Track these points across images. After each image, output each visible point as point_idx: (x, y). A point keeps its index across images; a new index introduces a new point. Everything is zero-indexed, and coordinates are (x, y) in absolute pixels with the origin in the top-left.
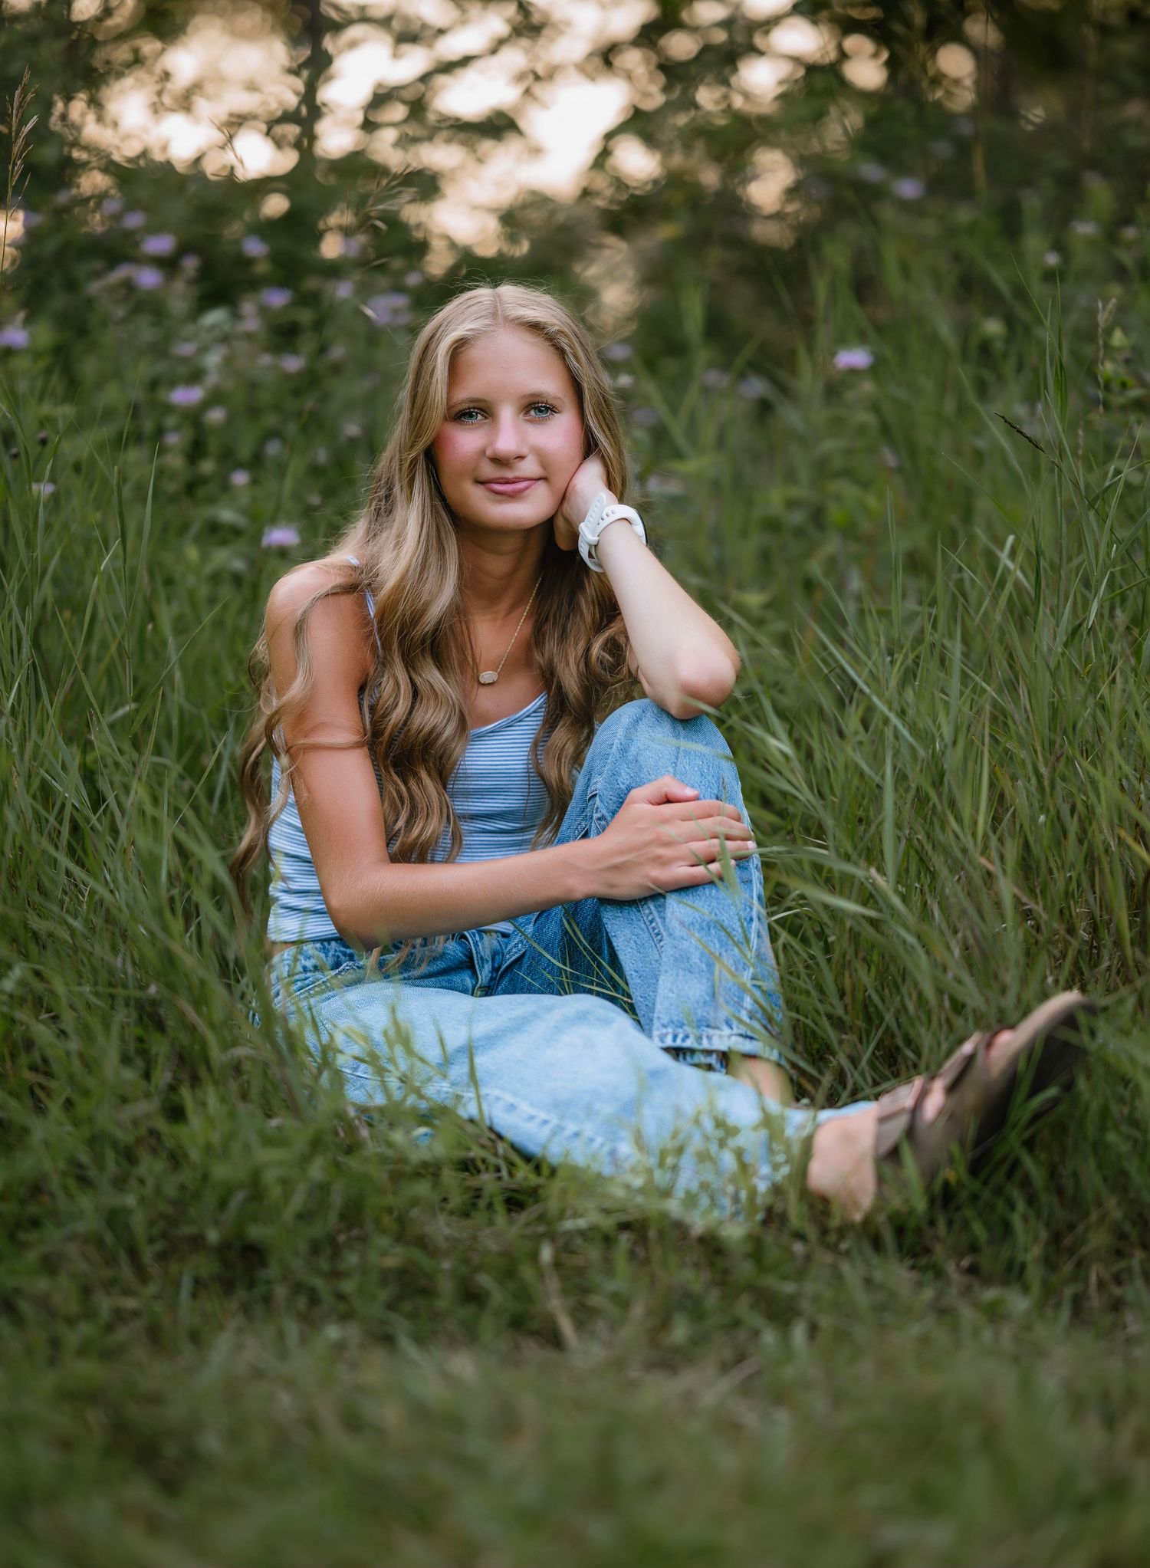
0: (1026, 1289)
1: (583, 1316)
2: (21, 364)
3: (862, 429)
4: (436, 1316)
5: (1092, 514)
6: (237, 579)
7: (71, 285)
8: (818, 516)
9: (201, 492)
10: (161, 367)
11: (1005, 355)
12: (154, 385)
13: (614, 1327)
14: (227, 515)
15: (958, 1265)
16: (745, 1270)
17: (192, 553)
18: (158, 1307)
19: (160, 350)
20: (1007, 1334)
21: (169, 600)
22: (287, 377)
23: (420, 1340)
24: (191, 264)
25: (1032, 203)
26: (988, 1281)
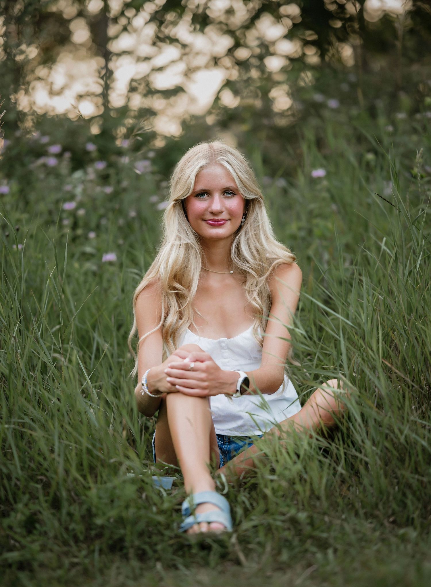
0: (415, 528)
1: (248, 552)
2: (7, 199)
3: (324, 199)
4: (192, 556)
5: (414, 228)
6: (94, 274)
7: (23, 165)
8: (310, 232)
9: (78, 241)
10: (59, 195)
11: (376, 166)
12: (57, 202)
13: (260, 556)
14: (88, 249)
15: (388, 521)
16: (308, 529)
17: (76, 265)
18: (87, 561)
19: (58, 188)
20: (409, 546)
21: (69, 283)
22: (106, 195)
23: (187, 567)
24: (67, 155)
25: (381, 104)
26: (400, 526)
